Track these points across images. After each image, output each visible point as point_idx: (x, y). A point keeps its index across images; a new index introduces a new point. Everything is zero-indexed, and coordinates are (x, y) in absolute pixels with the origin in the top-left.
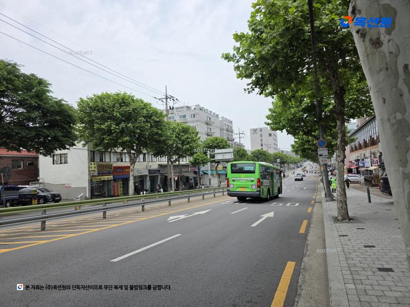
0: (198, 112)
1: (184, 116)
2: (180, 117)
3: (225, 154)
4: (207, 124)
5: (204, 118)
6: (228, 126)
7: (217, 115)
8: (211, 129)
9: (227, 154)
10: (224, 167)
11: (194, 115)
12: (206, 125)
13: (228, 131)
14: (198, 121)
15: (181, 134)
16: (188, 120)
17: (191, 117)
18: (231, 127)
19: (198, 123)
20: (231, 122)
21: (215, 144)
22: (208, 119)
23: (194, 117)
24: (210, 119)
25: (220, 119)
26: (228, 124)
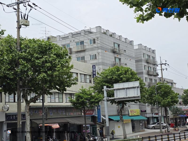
0: (98, 36)
1: (82, 43)
2: (77, 43)
3: (128, 90)
4: (114, 52)
5: (110, 44)
6: (149, 56)
7: (131, 42)
8: (120, 59)
9: (131, 90)
10: (142, 111)
11: (94, 40)
12: (112, 54)
13: (148, 63)
14: (98, 48)
15: (36, 55)
16: (87, 47)
17: (91, 43)
18: (154, 58)
19: (100, 51)
20: (153, 51)
21: (115, 77)
22: (116, 46)
23: (94, 42)
24: (119, 45)
25: (136, 47)
26: (149, 54)
